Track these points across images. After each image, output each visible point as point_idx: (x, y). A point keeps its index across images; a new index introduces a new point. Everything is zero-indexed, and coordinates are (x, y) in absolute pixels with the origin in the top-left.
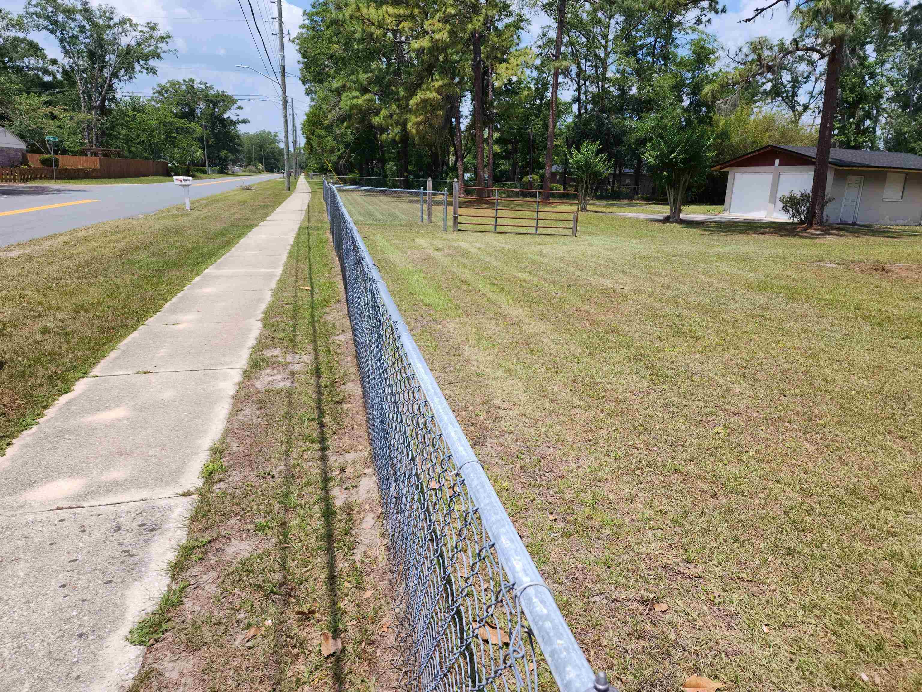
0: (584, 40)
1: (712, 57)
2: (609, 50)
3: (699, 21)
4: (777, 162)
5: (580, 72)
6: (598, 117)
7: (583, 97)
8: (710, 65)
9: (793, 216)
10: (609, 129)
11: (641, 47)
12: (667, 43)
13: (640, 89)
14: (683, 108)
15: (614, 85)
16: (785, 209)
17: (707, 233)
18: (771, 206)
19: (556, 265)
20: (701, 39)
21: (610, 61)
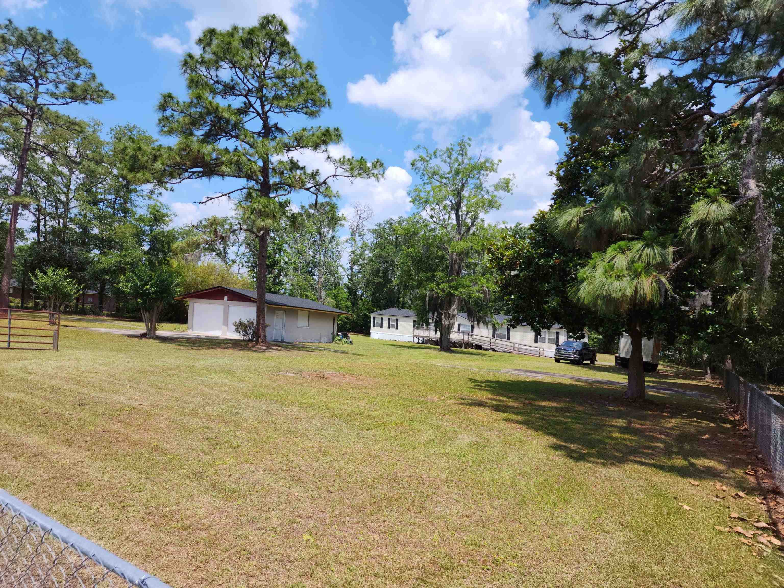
0: (44, 184)
1: (167, 219)
2: (71, 197)
3: (152, 192)
4: (226, 298)
5: (39, 209)
6: (59, 247)
7: (42, 228)
8: (165, 224)
9: (244, 336)
10: (71, 257)
11: (102, 200)
12: (125, 202)
13: (101, 232)
14: (143, 251)
15: (75, 224)
16: (237, 331)
17: (182, 348)
18: (225, 328)
19: (53, 382)
20: (156, 205)
21: (71, 205)
